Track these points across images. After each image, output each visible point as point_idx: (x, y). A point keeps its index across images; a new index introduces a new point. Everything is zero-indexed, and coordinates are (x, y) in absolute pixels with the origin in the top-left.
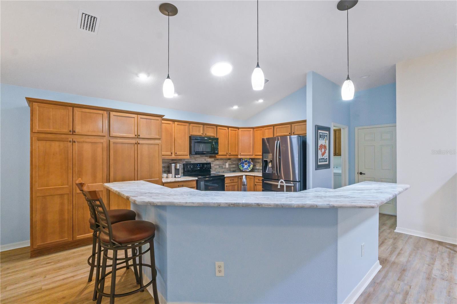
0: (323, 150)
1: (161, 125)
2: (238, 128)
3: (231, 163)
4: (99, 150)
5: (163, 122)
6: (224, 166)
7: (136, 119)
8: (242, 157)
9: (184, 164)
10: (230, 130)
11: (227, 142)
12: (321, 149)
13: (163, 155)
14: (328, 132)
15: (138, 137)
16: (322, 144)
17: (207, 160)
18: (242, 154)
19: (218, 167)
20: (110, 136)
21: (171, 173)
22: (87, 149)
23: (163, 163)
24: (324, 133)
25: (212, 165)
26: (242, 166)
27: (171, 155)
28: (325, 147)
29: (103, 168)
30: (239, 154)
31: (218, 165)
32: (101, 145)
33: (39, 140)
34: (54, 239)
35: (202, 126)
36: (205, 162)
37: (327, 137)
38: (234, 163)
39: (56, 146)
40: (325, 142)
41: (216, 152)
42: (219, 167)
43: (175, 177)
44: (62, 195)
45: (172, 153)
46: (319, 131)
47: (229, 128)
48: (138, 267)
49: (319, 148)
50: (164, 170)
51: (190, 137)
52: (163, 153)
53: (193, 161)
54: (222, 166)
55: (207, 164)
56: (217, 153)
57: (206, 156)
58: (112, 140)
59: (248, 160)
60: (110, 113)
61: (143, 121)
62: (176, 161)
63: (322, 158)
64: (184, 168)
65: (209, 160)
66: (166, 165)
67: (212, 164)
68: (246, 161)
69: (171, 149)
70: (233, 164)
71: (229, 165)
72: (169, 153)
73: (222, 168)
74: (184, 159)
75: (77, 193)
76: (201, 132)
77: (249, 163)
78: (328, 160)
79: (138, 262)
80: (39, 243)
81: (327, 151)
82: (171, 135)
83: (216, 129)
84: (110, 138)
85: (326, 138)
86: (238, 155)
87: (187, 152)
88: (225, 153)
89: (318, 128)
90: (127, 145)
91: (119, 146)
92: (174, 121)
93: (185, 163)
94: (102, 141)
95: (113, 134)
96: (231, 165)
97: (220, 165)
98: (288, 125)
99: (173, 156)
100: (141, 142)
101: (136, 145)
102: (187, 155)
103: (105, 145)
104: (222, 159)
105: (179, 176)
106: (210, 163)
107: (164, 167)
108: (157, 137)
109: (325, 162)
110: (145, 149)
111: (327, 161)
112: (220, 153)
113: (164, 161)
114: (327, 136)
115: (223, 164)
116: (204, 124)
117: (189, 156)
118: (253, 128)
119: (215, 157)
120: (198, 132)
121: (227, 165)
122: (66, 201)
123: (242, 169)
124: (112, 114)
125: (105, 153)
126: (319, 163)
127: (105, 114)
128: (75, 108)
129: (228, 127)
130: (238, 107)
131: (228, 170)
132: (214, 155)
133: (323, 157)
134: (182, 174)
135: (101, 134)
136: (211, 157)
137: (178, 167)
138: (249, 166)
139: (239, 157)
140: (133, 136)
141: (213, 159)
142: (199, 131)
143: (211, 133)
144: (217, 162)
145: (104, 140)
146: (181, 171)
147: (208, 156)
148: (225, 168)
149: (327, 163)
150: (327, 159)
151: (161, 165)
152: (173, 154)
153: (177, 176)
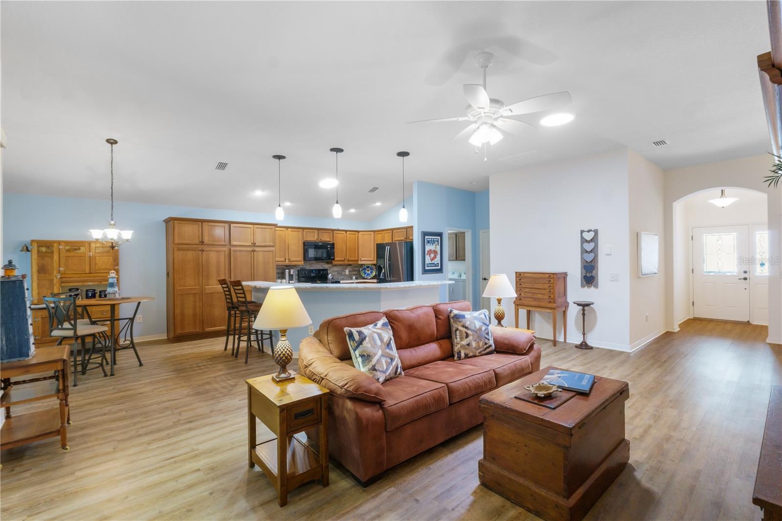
0: (432, 255)
1: (275, 232)
2: (358, 232)
3: (351, 270)
4: (222, 257)
5: (276, 229)
6: (343, 273)
7: (252, 228)
8: (362, 262)
9: (298, 271)
10: (348, 234)
11: (344, 248)
12: (430, 254)
13: (277, 261)
14: (439, 238)
15: (254, 245)
16: (431, 250)
17: (323, 266)
18: (362, 259)
19: (336, 273)
20: (230, 245)
21: (285, 279)
22: (213, 256)
23: (277, 269)
24: (434, 239)
25: (329, 272)
26: (364, 272)
27: (285, 261)
28: (435, 252)
29: (225, 273)
30: (360, 260)
31: (336, 271)
32: (223, 253)
33: (179, 250)
34: (189, 329)
35: (316, 231)
36: (322, 268)
37: (438, 243)
38: (356, 269)
39: (190, 255)
40: (436, 248)
41: (332, 258)
42: (338, 274)
43: (289, 283)
44: (195, 294)
45: (285, 259)
46: (426, 237)
47: (348, 232)
48: (260, 342)
49: (426, 253)
50: (278, 276)
51: (304, 243)
52: (277, 259)
53: (308, 267)
54: (341, 273)
55: (323, 270)
56: (334, 259)
57: (322, 262)
58: (232, 249)
59: (370, 266)
60: (230, 225)
61: (258, 231)
62: (289, 267)
63: (430, 263)
64: (299, 275)
65: (326, 266)
66: (280, 271)
67: (330, 270)
68: (368, 267)
69: (285, 255)
70: (355, 271)
71: (349, 271)
72: (283, 259)
73: (342, 275)
74: (299, 265)
75: (206, 293)
76: (316, 237)
77: (371, 269)
78: (440, 264)
79: (260, 338)
80: (179, 331)
81: (438, 256)
82: (285, 241)
83: (332, 233)
84: (230, 247)
85: (436, 243)
86: (358, 261)
87: (301, 258)
88: (343, 259)
89: (425, 234)
90: (244, 253)
91: (238, 253)
92: (287, 228)
93: (299, 269)
94: (224, 249)
95: (234, 243)
96: (352, 271)
97: (338, 271)
98: (389, 231)
99: (287, 262)
100: (257, 249)
101: (252, 252)
102: (301, 261)
103: (227, 253)
104: (341, 265)
105: (293, 282)
106: (327, 270)
107: (278, 273)
108: (272, 244)
109: (436, 266)
110: (260, 256)
111: (438, 266)
112: (336, 259)
113: (278, 267)
114: (438, 241)
115: (343, 271)
116: (318, 229)
117: (303, 262)
118: (374, 231)
119: (331, 263)
120: (312, 238)
121: (347, 272)
122: (198, 300)
123: (363, 276)
124: (232, 225)
125: (227, 260)
126: (426, 268)
127: (227, 226)
128: (203, 223)
129: (346, 231)
130: (355, 209)
131: (348, 277)
132: (330, 261)
133: (433, 262)
134: (297, 281)
135: (223, 243)
136: (328, 263)
137: (292, 273)
138: (372, 273)
139: (360, 263)
140: (250, 244)
141: (330, 265)
142: (314, 237)
143: (326, 238)
144: (336, 269)
145: (226, 249)
146: (295, 277)
147: (324, 262)
148: (345, 275)
149: (439, 267)
150: (438, 263)
151: (275, 271)
152: (287, 260)
153: (291, 282)
